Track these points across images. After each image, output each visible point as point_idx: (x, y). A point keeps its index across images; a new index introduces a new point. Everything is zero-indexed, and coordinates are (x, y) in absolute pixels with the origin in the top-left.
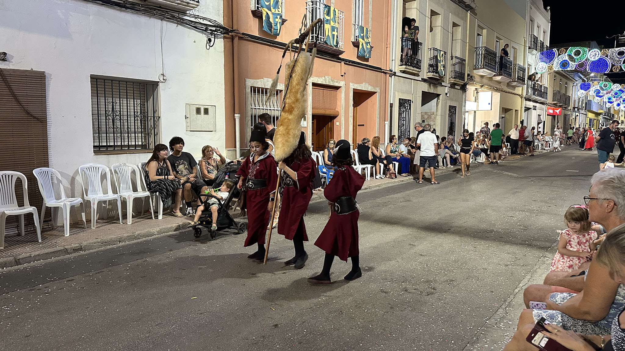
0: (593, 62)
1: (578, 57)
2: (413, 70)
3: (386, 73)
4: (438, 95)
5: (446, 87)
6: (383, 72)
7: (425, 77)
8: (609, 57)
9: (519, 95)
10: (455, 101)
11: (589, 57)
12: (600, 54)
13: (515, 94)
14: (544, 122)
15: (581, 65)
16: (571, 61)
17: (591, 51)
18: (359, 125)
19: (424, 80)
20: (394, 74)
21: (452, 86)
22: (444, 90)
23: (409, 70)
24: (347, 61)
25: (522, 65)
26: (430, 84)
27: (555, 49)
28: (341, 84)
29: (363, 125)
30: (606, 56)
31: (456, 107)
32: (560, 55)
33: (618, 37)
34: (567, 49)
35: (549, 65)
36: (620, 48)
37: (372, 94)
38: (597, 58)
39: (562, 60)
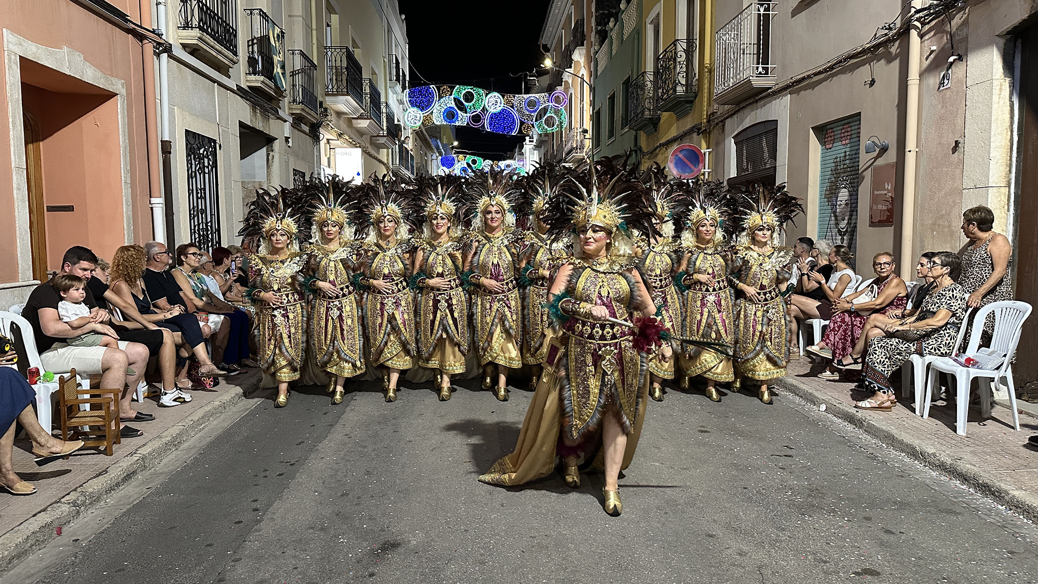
0: (494, 116)
1: (471, 104)
2: (220, 52)
3: (140, 36)
4: (269, 140)
5: (285, 121)
6: (131, 31)
7: (244, 85)
8: (516, 109)
9: (383, 164)
10: (303, 159)
11: (487, 106)
12: (503, 102)
13: (380, 161)
15: (476, 118)
16: (461, 110)
17: (489, 96)
18: (51, 209)
19: (241, 92)
20: (168, 49)
21: (295, 123)
22: (281, 129)
23: (208, 49)
26: (254, 105)
27: (434, 86)
29: (70, 209)
30: (511, 106)
31: (304, 174)
32: (443, 97)
33: (526, 76)
34: (452, 88)
35: (428, 113)
36: (530, 95)
38: (499, 109)
39: (446, 107)
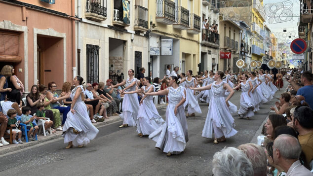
2: (99, 17)
3: (72, 20)
4: (125, 42)
6: (69, 19)
7: (112, 25)
9: (196, 42)
10: (142, 46)
13: (193, 41)
14: (218, 64)
18: (46, 71)
19: (110, 27)
20: (81, 20)
21: (136, 33)
22: (129, 37)
23: (94, 17)
24: (28, 6)
25: (197, 14)
26: (116, 31)
28: (23, 28)
29: (50, 71)
31: (141, 53)
37: (59, 40)
